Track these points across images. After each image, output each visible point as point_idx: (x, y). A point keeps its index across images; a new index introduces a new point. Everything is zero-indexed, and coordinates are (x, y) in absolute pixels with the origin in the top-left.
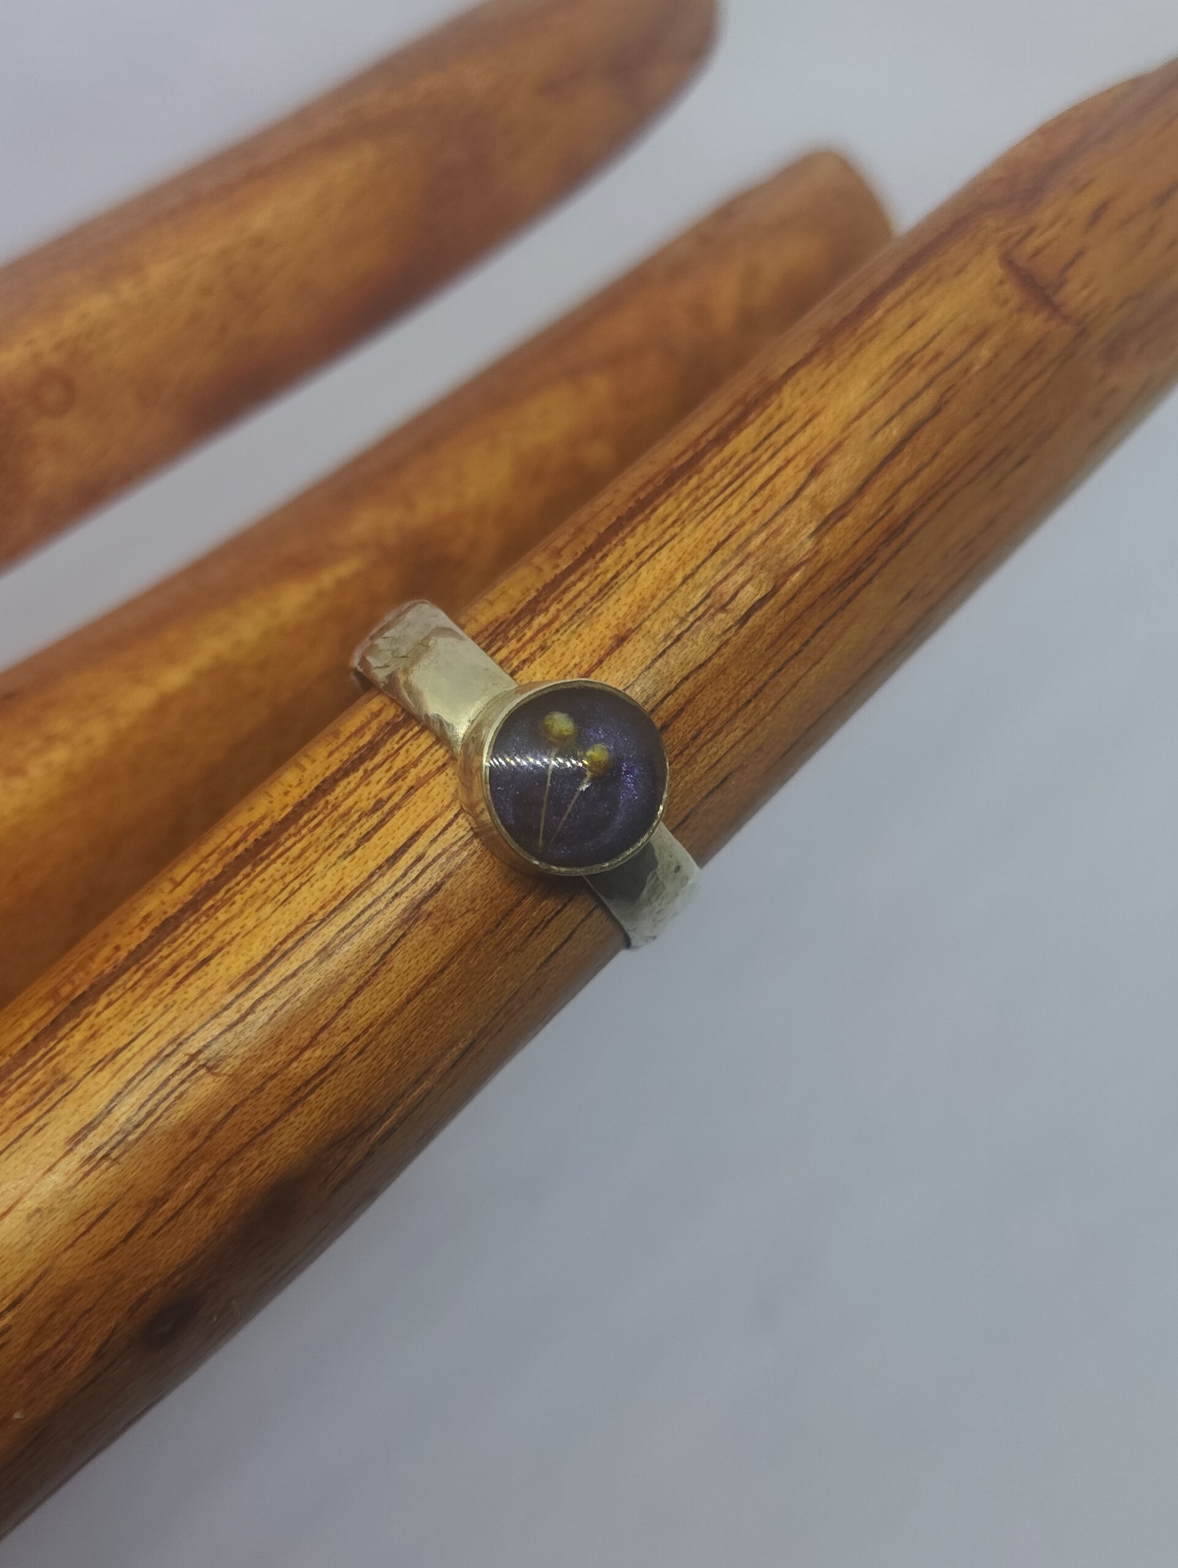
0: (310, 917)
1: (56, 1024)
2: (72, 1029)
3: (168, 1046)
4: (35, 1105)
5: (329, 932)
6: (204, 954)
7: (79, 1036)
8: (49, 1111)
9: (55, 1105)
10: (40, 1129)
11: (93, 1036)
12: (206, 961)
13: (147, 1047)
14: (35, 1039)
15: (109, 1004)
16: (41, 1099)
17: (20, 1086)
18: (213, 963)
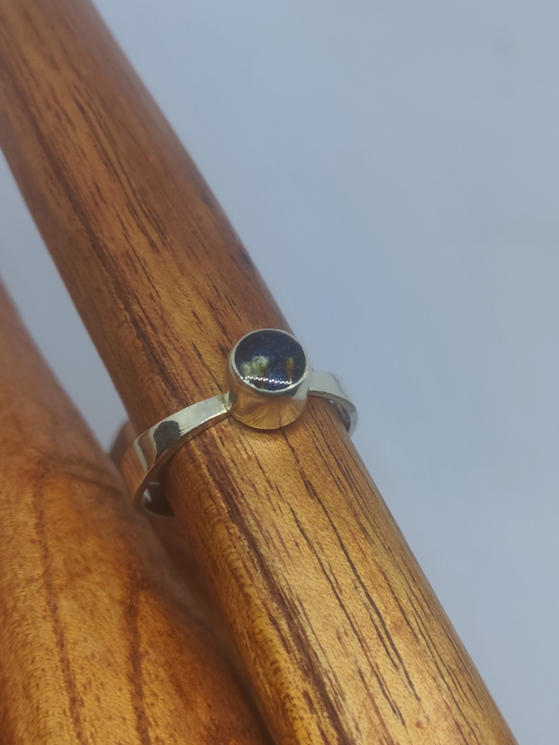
0: (95, 146)
1: (101, 257)
2: (106, 248)
3: (129, 208)
4: (134, 266)
5: (104, 140)
6: (95, 190)
7: (111, 246)
8: (139, 260)
9: (137, 256)
10: (145, 263)
11: (113, 239)
12: (98, 190)
13: (126, 217)
14: (104, 265)
15: (102, 232)
16: (133, 263)
17: (123, 272)
18: (100, 186)
